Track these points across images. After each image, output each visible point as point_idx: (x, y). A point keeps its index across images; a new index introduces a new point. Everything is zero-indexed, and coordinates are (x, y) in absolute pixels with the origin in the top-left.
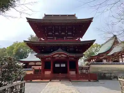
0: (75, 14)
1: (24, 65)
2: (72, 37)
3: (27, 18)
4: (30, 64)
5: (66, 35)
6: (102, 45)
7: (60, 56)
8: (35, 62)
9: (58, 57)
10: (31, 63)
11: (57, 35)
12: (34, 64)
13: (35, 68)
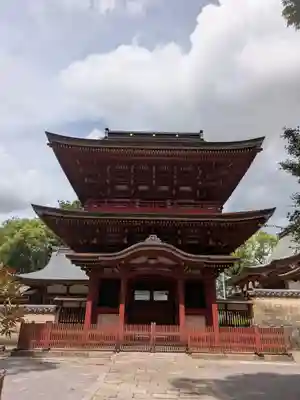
0: (201, 132)
1: (31, 292)
2: (193, 201)
3: (47, 133)
4: (50, 289)
5: (174, 192)
7: (152, 262)
8: (68, 283)
9: (145, 264)
11: (143, 192)
12: (63, 290)
13: (65, 305)
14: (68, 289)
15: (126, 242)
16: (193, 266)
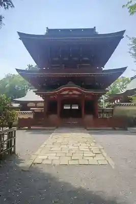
0: (95, 27)
1: (21, 106)
2: (89, 65)
4: (29, 105)
6: (132, 78)
7: (71, 93)
8: (36, 102)
9: (68, 94)
10: (30, 103)
12: (34, 105)
13: (35, 111)
14: (36, 105)
15: (59, 84)
16: (88, 94)
